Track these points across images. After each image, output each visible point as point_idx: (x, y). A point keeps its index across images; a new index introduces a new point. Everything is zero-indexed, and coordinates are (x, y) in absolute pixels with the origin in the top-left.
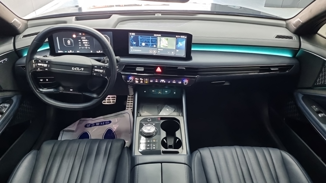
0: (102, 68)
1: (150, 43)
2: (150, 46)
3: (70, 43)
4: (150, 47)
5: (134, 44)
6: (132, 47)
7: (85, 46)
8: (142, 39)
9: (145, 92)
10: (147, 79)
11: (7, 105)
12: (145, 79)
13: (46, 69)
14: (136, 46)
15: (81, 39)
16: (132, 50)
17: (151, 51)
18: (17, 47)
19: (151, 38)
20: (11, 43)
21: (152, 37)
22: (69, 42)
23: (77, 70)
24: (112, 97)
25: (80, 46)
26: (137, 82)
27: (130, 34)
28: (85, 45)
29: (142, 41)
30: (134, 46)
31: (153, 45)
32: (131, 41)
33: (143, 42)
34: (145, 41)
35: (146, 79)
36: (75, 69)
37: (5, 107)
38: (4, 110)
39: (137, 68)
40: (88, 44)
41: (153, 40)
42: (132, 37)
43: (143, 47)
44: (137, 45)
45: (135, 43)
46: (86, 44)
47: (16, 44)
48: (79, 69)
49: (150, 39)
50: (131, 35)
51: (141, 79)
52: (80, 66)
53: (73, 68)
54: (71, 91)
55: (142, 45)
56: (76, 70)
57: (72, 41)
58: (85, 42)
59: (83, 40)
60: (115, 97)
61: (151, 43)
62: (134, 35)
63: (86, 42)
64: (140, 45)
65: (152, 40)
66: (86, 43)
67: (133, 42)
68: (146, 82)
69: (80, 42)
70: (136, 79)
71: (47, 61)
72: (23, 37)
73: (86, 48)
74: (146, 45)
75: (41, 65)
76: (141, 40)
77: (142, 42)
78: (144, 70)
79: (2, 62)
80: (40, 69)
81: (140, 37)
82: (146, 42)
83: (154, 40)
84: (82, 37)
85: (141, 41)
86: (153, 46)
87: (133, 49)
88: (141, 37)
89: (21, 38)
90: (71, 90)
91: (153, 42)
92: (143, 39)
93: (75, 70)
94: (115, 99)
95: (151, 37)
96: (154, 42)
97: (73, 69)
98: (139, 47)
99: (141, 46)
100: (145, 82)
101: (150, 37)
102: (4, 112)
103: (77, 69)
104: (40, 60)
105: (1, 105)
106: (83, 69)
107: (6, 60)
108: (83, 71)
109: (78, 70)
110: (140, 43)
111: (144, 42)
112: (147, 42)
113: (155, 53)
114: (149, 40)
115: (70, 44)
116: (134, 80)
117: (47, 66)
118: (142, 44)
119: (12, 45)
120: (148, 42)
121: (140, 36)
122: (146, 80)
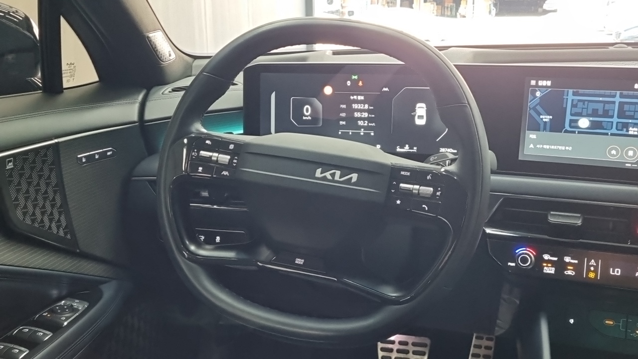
0: (429, 177)
1: (612, 117)
2: (614, 131)
3: (310, 115)
4: (612, 135)
5: (545, 122)
6: (533, 136)
7: (360, 127)
8: (580, 105)
9: (572, 321)
10: (597, 262)
11: (79, 305)
12: (588, 261)
13: (225, 173)
14: (551, 131)
15: (350, 103)
16: (532, 146)
17: (614, 152)
18: (148, 116)
19: (618, 99)
20: (134, 103)
21: (622, 96)
22: (307, 111)
23: (333, 181)
24: (414, 344)
25: (343, 127)
26: (549, 270)
27: (533, 83)
28: (360, 123)
29: (579, 110)
30: (545, 129)
31: (626, 126)
32: (534, 109)
33: (584, 113)
34: (590, 112)
35: (593, 262)
36: (328, 175)
37: (73, 310)
38: (67, 318)
39: (552, 213)
40: (369, 120)
41: (626, 107)
42: (538, 94)
43: (579, 133)
44: (557, 126)
45: (546, 118)
46: (363, 119)
47: (149, 105)
48: (340, 178)
49: (614, 103)
50: (537, 86)
51: (567, 259)
52: (346, 165)
53: (319, 171)
54: (298, 267)
55: (578, 127)
56: (330, 177)
57: (319, 105)
58: (361, 111)
59: (355, 106)
60: (424, 345)
61: (618, 117)
62: (546, 87)
63: (364, 111)
64: (567, 127)
65: (621, 104)
66: (366, 115)
67: (539, 114)
68: (592, 275)
69: (343, 110)
70: (546, 257)
71: (232, 143)
72: (171, 91)
73: (362, 134)
74: (595, 125)
75: (211, 157)
76: (573, 106)
77: (580, 115)
78: (583, 222)
79: (97, 157)
80: (203, 172)
81: (570, 97)
82: (595, 113)
83: (632, 108)
84: (353, 95)
85: (575, 110)
86: (624, 132)
87: (535, 142)
88: (574, 94)
89: (167, 92)
90: (299, 261)
91: (627, 113)
92: (584, 101)
93: (325, 179)
94: (427, 350)
95: (618, 95)
96: (632, 113)
97: (318, 173)
98: (562, 134)
99: (574, 132)
100: (587, 274)
101: (614, 96)
102: (66, 324)
103: (333, 175)
104: (208, 139)
105: (63, 302)
106: (354, 177)
107: (109, 153)
108: (355, 184)
109: (337, 178)
110: (568, 117)
111: (588, 116)
112: (601, 112)
113: (630, 160)
114: (607, 107)
115: (309, 118)
116: (539, 260)
117: (231, 160)
118: (577, 121)
119: (136, 107)
120: (606, 114)
121: (571, 91)
122: (589, 267)
